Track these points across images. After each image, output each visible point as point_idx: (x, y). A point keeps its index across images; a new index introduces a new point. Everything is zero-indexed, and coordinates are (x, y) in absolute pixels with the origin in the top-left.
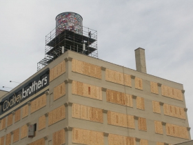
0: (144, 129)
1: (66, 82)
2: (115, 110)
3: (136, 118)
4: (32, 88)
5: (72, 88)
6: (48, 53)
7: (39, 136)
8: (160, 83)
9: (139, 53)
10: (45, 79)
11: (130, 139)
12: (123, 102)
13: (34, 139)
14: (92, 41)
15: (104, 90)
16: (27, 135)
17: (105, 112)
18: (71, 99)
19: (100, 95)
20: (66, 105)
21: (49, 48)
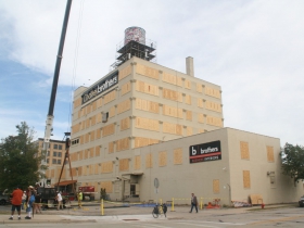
0: (190, 120)
1: (131, 81)
3: (184, 111)
4: (105, 85)
5: (136, 86)
7: (110, 121)
8: (204, 85)
9: (189, 60)
10: (115, 78)
11: (179, 126)
13: (107, 124)
14: (152, 50)
15: (160, 88)
16: (101, 120)
17: (161, 105)
18: (135, 94)
19: (158, 92)
20: (131, 99)
21: (119, 55)
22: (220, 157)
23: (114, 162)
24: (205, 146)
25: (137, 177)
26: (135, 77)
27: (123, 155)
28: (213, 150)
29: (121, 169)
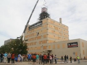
0: (61, 35)
1: (47, 24)
2: (56, 31)
3: (60, 33)
6: (39, 17)
8: (64, 26)
10: (41, 23)
12: (58, 30)
13: (38, 36)
15: (54, 26)
16: (37, 35)
17: (54, 31)
19: (53, 28)
20: (47, 29)
22: (77, 46)
23: (41, 47)
24: (73, 43)
25: (50, 51)
26: (48, 23)
27: (44, 45)
28: (75, 44)
29: (44, 49)
